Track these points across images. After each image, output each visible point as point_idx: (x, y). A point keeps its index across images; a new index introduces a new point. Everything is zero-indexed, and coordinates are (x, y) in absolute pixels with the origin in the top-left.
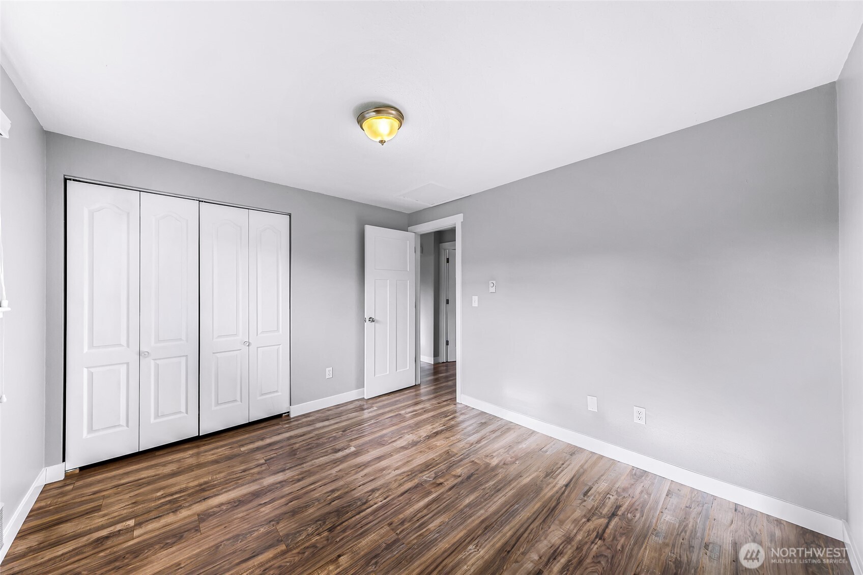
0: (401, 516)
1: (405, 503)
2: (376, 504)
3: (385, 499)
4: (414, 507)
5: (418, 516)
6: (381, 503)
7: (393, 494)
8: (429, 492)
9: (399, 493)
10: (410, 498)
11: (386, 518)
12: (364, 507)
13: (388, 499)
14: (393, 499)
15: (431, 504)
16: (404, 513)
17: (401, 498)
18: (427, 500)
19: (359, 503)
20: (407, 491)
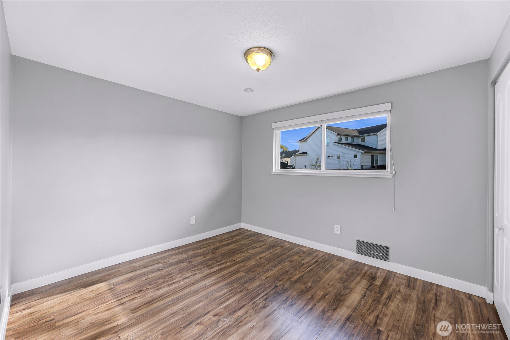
0: (242, 294)
1: (241, 301)
2: (259, 299)
3: (254, 302)
4: (236, 298)
5: (233, 294)
6: (257, 299)
7: (250, 306)
8: (226, 308)
9: (246, 306)
10: (238, 303)
11: (251, 292)
12: (265, 297)
13: (253, 302)
14: (249, 302)
15: (225, 301)
16: (241, 295)
17: (244, 303)
18: (227, 303)
19: (270, 299)
20: (241, 308)
